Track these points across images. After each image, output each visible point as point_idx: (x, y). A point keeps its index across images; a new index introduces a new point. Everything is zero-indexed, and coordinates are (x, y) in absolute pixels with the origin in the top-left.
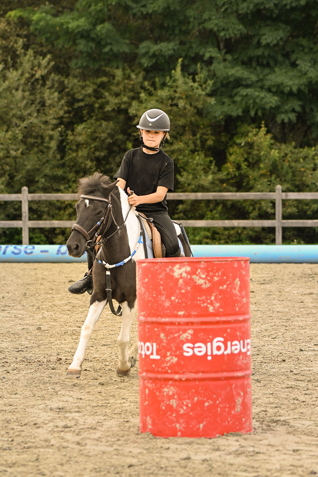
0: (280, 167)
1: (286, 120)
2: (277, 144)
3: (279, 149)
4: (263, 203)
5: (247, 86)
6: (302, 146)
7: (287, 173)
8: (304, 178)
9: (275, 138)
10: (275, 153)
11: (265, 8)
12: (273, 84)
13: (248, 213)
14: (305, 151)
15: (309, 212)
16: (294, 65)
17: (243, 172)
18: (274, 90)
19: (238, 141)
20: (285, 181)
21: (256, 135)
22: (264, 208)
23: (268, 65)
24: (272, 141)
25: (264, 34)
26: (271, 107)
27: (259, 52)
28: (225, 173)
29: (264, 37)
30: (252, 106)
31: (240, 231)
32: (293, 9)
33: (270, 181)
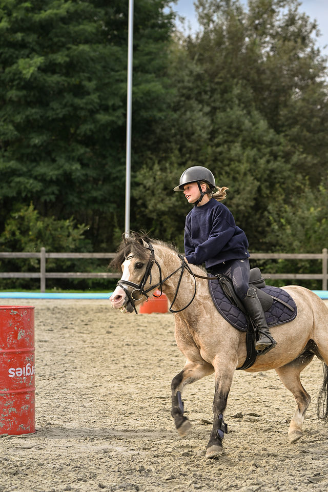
0: (43, 234)
1: (48, 200)
2: (42, 218)
3: (43, 221)
4: (31, 260)
5: (20, 175)
6: (59, 219)
7: (49, 238)
8: (61, 243)
9: (39, 213)
10: (40, 224)
11: (33, 119)
12: (38, 173)
13: (20, 268)
14: (61, 223)
15: (64, 267)
16: (54, 161)
17: (16, 238)
18: (39, 178)
19: (13, 215)
20: (47, 244)
21: (26, 210)
22: (32, 263)
23: (35, 160)
24: (38, 215)
25: (32, 138)
26: (37, 191)
27: (29, 151)
28: (3, 238)
29: (32, 140)
30: (23, 189)
31: (14, 280)
32: (54, 120)
33: (36, 244)
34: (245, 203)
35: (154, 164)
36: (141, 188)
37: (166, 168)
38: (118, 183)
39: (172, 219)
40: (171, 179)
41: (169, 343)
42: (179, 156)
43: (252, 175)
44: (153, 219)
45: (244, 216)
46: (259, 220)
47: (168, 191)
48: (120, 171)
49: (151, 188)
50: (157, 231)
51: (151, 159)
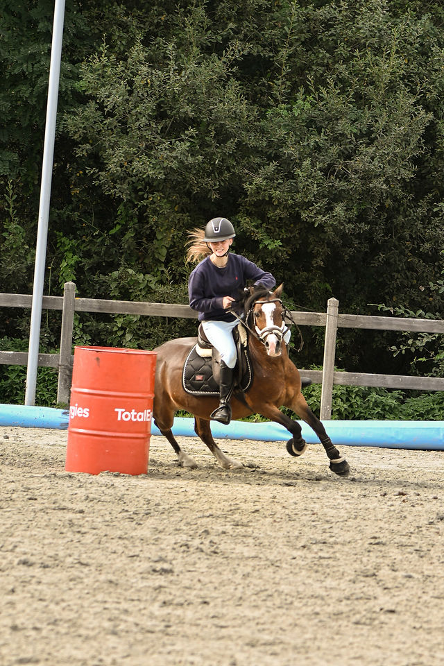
34: (389, 170)
35: (131, 43)
36: (91, 108)
37: (166, 57)
38: (25, 91)
39: (173, 203)
40: (177, 88)
41: (146, 565)
42: (208, 22)
43: (413, 92)
44: (120, 200)
45: (382, 208)
46: (426, 220)
47: (169, 122)
48: (33, 58)
49: (119, 112)
50: (130, 235)
51: (124, 27)
